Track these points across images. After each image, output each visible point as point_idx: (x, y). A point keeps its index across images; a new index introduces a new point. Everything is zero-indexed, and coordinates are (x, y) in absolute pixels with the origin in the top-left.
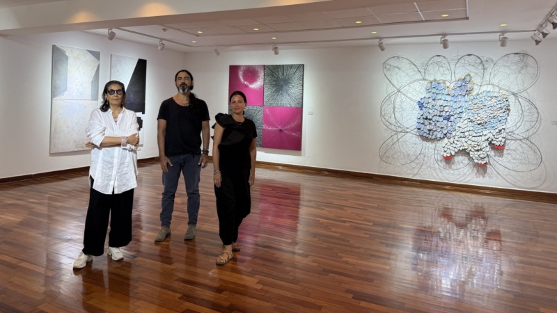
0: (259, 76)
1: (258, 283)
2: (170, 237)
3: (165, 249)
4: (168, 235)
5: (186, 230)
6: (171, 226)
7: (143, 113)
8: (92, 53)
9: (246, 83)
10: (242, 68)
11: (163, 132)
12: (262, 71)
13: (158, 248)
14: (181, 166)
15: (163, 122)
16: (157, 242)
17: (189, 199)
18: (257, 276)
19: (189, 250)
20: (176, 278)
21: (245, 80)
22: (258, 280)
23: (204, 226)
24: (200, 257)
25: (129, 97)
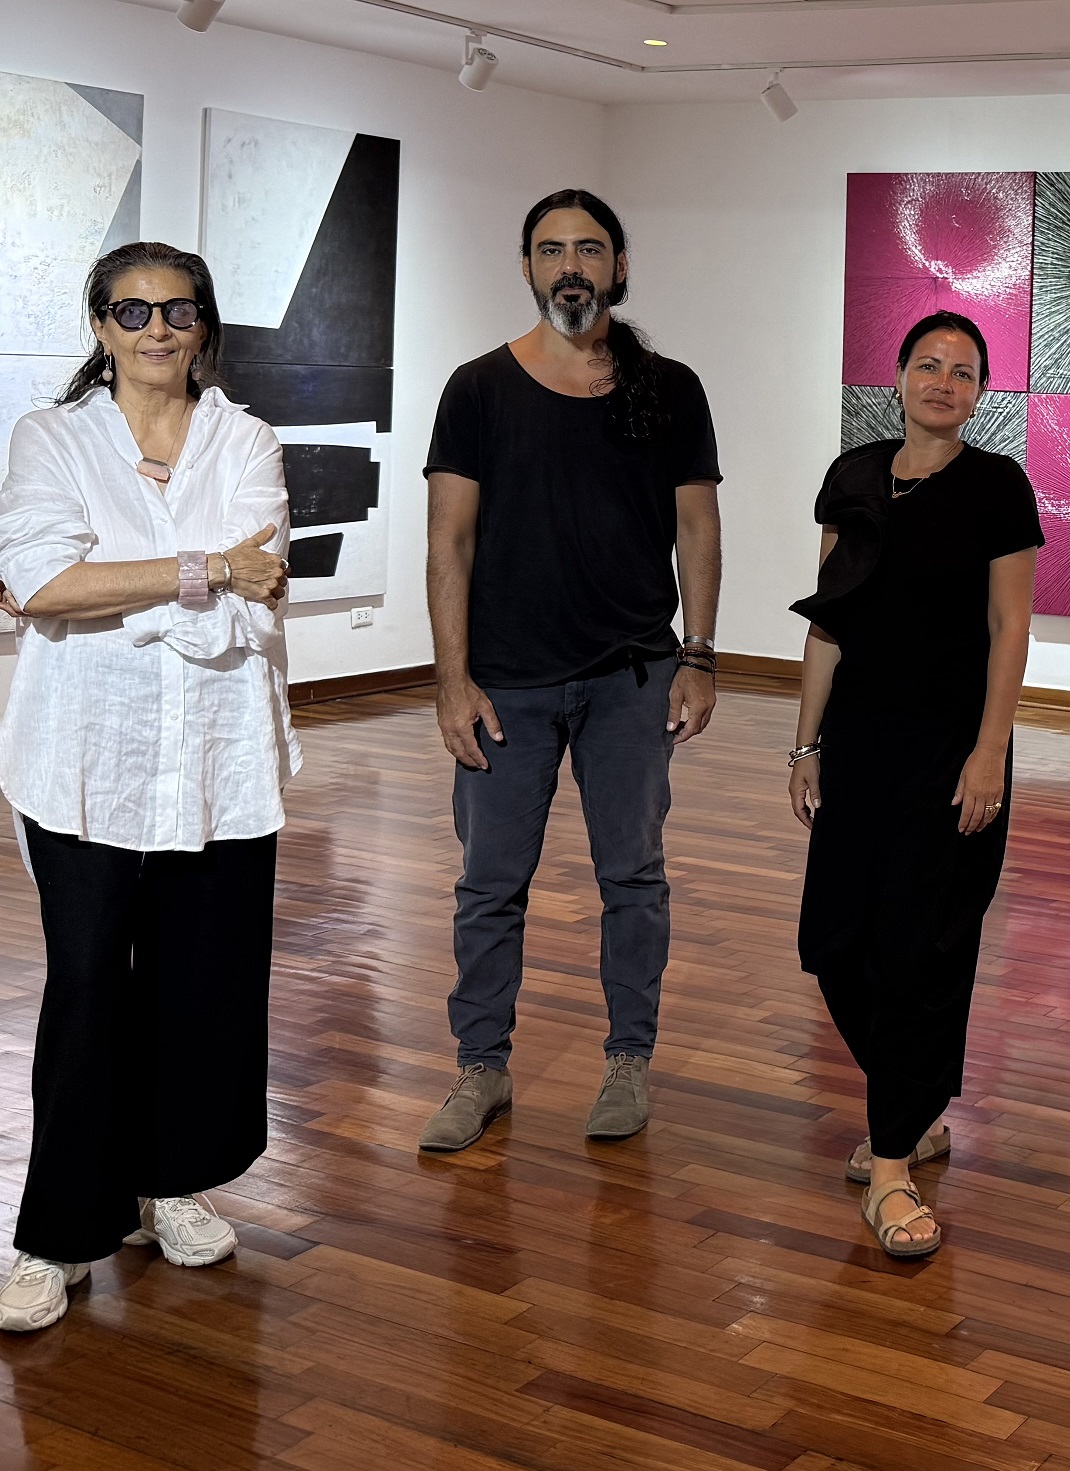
0: (1004, 232)
1: (996, 1400)
2: (507, 1123)
3: (481, 1199)
4: (497, 1113)
5: (599, 1082)
6: (513, 1061)
7: (384, 426)
8: (97, 98)
9: (934, 267)
10: (916, 191)
11: (459, 542)
12: (1024, 205)
13: (438, 1188)
14: (565, 733)
15: (461, 489)
16: (433, 1155)
17: (612, 912)
18: (989, 1357)
19: (610, 1196)
20: (533, 1373)
21: (932, 252)
22: (994, 1385)
23: (698, 1058)
24: (671, 1241)
25: (306, 341)
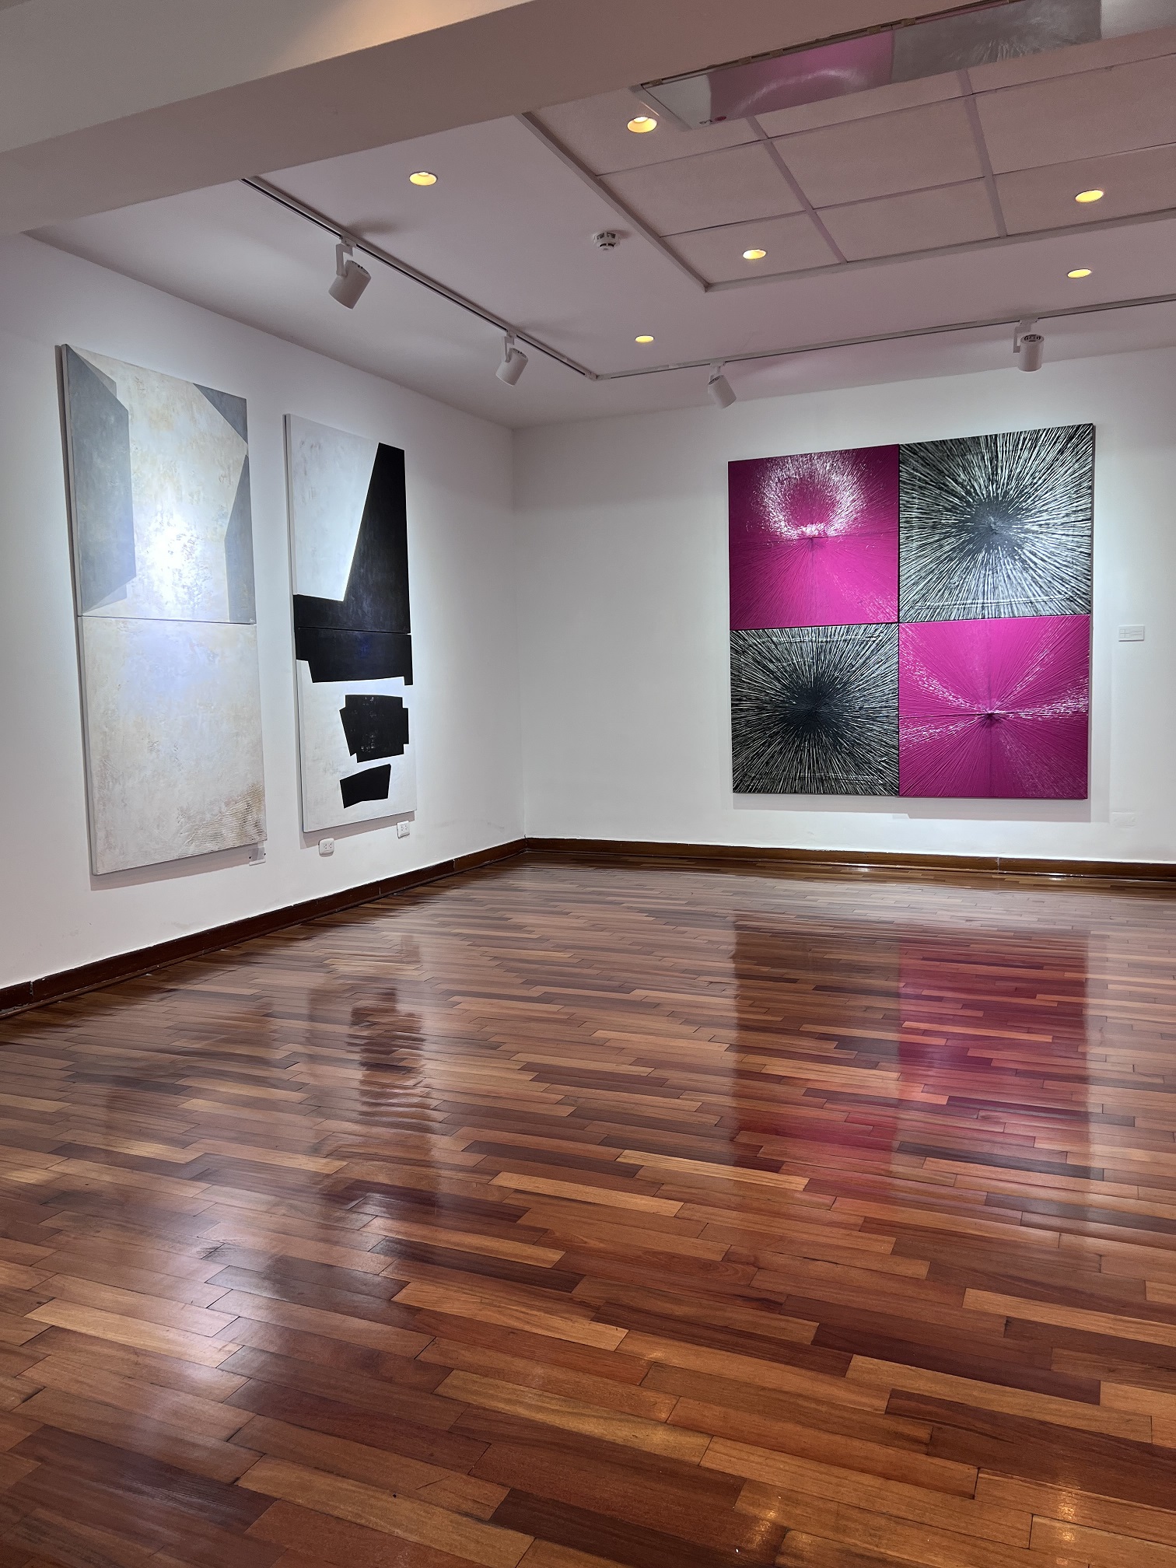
7: (409, 681)
25: (360, 612)
